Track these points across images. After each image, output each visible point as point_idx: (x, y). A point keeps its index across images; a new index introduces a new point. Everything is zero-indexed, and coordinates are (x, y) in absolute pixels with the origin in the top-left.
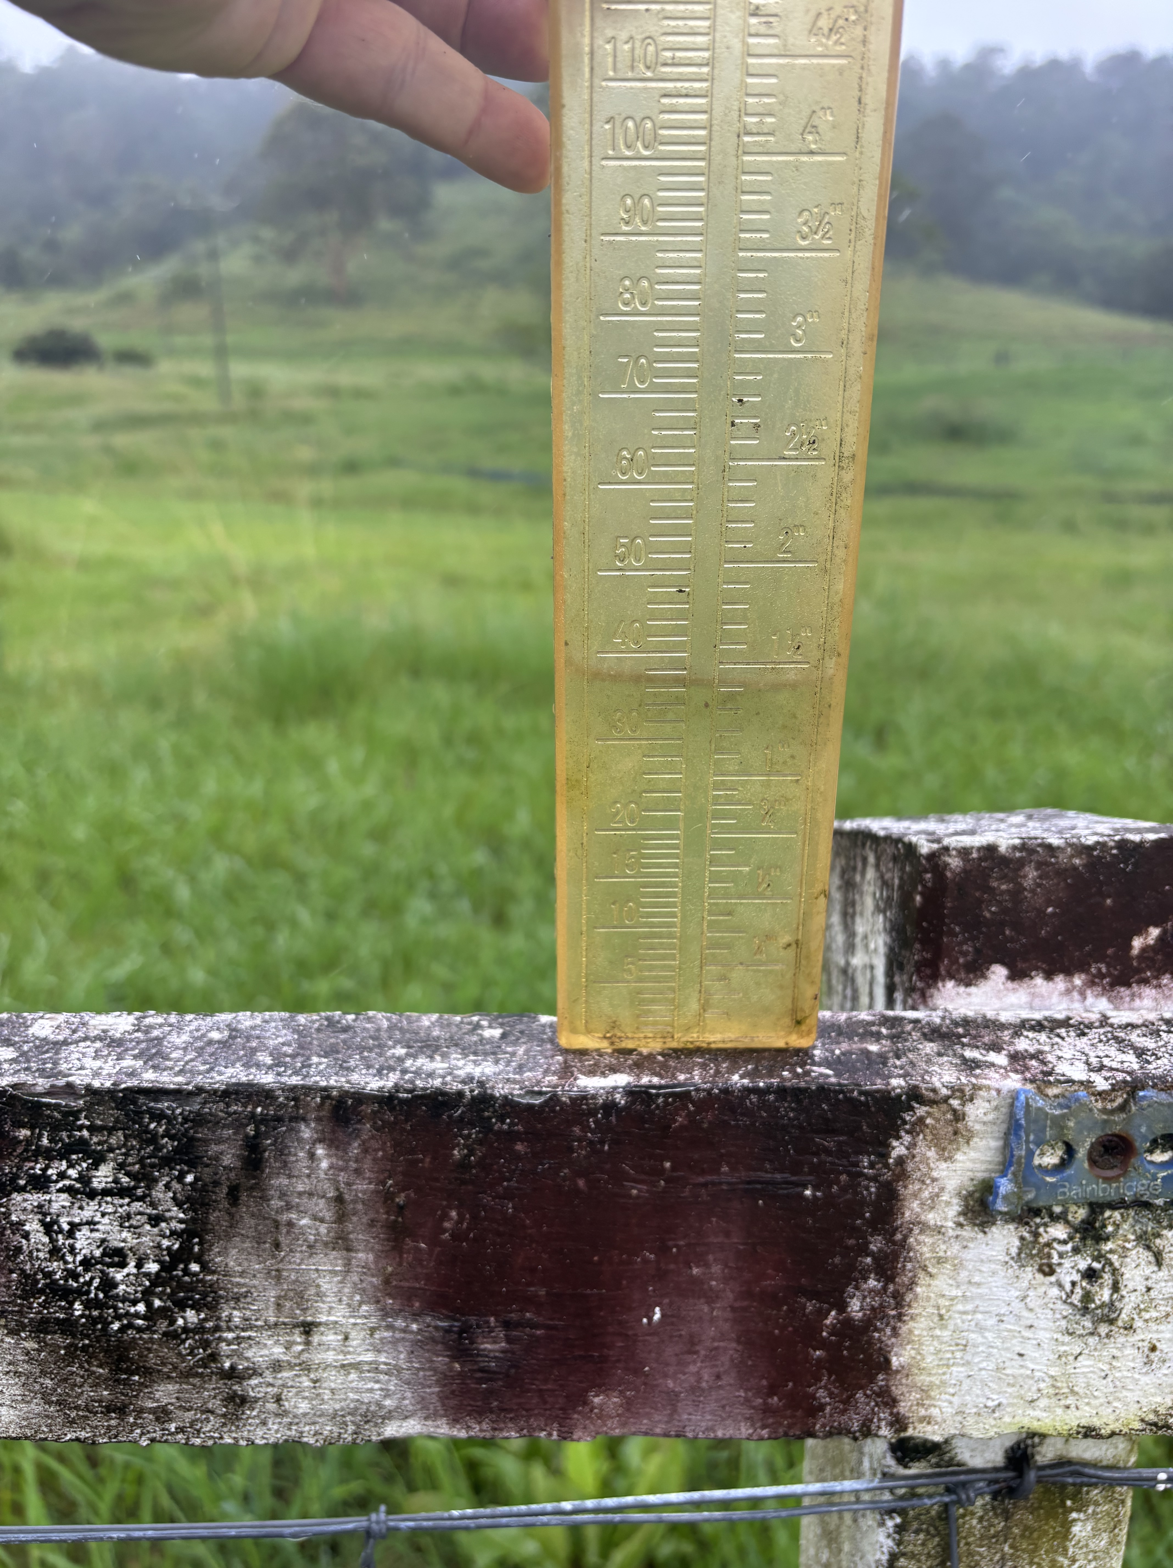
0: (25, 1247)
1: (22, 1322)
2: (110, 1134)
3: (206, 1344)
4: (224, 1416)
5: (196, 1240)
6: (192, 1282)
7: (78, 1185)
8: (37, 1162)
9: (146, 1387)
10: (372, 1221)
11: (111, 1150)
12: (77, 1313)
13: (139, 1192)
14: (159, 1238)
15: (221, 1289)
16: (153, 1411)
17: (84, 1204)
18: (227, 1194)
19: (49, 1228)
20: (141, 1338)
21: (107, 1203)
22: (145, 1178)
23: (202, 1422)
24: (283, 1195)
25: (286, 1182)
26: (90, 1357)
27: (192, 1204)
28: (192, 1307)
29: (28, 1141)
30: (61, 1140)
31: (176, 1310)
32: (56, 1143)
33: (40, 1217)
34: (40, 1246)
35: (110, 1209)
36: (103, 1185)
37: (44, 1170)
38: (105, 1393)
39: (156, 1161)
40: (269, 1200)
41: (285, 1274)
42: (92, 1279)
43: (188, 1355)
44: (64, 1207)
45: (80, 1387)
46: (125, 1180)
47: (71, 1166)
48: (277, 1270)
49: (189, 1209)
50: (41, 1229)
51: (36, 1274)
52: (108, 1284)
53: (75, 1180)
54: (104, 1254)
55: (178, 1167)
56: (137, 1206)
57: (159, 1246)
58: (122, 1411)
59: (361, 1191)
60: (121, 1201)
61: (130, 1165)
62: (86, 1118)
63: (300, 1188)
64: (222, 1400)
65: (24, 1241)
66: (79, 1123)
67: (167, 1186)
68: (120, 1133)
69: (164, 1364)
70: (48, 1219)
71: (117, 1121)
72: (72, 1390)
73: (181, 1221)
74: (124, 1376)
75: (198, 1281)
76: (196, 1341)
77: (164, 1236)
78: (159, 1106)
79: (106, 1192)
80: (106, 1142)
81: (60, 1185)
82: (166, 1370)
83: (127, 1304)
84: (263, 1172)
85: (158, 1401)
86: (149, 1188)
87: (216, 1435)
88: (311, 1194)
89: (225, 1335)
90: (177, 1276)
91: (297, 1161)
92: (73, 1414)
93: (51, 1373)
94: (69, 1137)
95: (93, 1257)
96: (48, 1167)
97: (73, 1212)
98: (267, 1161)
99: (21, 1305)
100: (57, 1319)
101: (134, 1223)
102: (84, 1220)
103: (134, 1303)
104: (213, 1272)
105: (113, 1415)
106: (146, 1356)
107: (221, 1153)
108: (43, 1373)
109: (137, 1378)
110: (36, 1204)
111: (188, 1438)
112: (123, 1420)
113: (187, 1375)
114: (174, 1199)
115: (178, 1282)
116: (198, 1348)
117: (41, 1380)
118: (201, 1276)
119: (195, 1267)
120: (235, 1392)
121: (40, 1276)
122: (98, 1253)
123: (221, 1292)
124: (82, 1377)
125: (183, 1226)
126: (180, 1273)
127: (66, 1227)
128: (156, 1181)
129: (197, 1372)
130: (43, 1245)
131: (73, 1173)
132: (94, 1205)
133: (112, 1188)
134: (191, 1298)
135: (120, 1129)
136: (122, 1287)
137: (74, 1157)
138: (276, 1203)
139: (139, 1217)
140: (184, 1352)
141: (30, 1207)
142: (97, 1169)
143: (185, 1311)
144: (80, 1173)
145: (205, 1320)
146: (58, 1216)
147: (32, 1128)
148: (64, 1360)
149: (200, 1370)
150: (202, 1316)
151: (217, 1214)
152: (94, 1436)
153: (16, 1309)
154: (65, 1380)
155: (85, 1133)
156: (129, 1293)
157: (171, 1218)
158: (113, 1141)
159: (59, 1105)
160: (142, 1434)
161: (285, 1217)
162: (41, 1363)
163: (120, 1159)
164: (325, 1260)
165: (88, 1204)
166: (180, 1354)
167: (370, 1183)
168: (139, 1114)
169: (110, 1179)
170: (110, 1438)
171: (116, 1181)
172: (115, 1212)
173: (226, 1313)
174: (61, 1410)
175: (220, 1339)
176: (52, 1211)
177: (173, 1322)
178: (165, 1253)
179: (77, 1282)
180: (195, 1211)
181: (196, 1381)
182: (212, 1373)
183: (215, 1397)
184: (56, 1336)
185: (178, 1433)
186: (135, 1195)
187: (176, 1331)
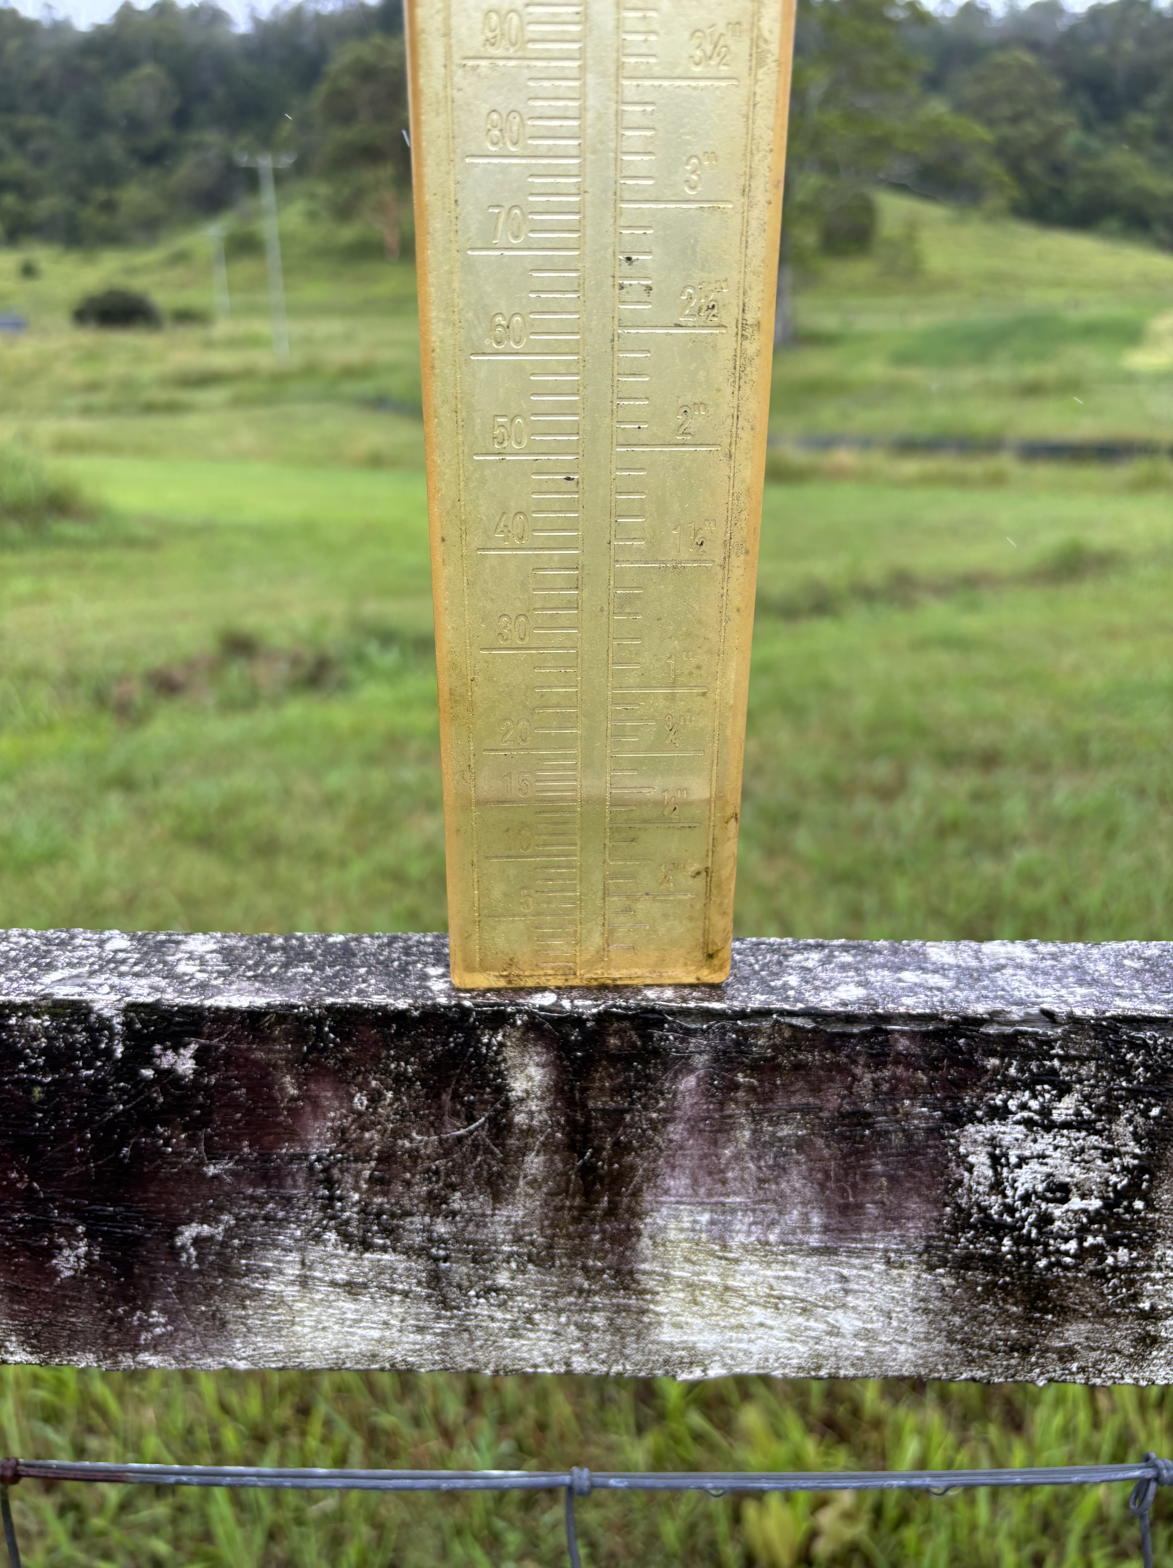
0: (965, 1180)
1: (946, 1258)
2: (1082, 1064)
3: (1131, 1283)
4: (1131, 1356)
5: (1147, 1176)
6: (1132, 1219)
7: (1036, 1117)
8: (999, 1092)
9: (1057, 1326)
11: (1080, 1081)
12: (1004, 1249)
13: (1099, 1125)
14: (1107, 1174)
15: (1159, 1228)
16: (1059, 1351)
17: (1038, 1137)
19: (995, 1161)
20: (1065, 1277)
21: (1062, 1136)
22: (1110, 1111)
23: (1106, 1362)
26: (1007, 1295)
27: (1150, 1139)
28: (1126, 1246)
29: (996, 1070)
30: (1030, 1071)
31: (1108, 1248)
32: (1023, 1072)
33: (989, 1149)
34: (982, 1180)
35: (1064, 1142)
36: (1063, 1117)
37: (1005, 1102)
38: (1014, 1332)
39: (1124, 1093)
42: (1029, 1214)
43: (1109, 1294)
44: (1017, 1140)
45: (988, 1325)
46: (1086, 1112)
47: (1034, 1097)
49: (1147, 1144)
50: (988, 1162)
51: (971, 1208)
52: (1045, 1219)
53: (1035, 1112)
54: (1048, 1189)
55: (1145, 1100)
56: (1094, 1139)
57: (1106, 1183)
58: (1026, 1350)
60: (1078, 1134)
61: (1095, 1096)
62: (1062, 1047)
64: (1132, 1341)
65: (966, 1174)
66: (1053, 1052)
67: (1130, 1121)
68: (1093, 1064)
69: (1082, 1303)
70: (997, 1152)
71: (1094, 1050)
72: (980, 1328)
73: (1135, 1156)
74: (1038, 1315)
75: (1139, 1219)
76: (1121, 1280)
77: (1114, 1172)
78: (1141, 1035)
79: (1066, 1125)
80: (1075, 1072)
81: (1018, 1117)
82: (1083, 1309)
83: (1059, 1240)
85: (1066, 1340)
86: (1110, 1122)
87: (1118, 1375)
89: (1153, 1275)
90: (1118, 1213)
92: (975, 1353)
93: (963, 1310)
94: (1038, 1067)
95: (1035, 1192)
96: (1010, 1097)
97: (1024, 1145)
99: (949, 1240)
100: (983, 1255)
101: (1086, 1157)
102: (1035, 1153)
103: (1066, 1240)
104: (1156, 1210)
105: (1016, 1354)
106: (1066, 1295)
108: (954, 1311)
109: (1050, 1317)
110: (988, 1136)
111: (1088, 1378)
112: (1024, 1359)
113: (1102, 1315)
114: (1134, 1134)
115: (1117, 1220)
116: (1122, 1287)
117: (950, 1318)
118: (1142, 1214)
119: (1139, 1205)
120: (1148, 1334)
121: (975, 1210)
122: (1040, 1188)
123: (1160, 1231)
124: (994, 1315)
125: (1136, 1162)
126: (1121, 1210)
127: (1013, 1160)
128: (1119, 1113)
129: (1114, 1313)
130: (985, 1178)
131: (1034, 1104)
132: (1048, 1138)
133: (1073, 1121)
134: (1129, 1237)
135: (1093, 1059)
136: (1058, 1223)
137: (1039, 1087)
139: (1092, 1151)
140: (1106, 1291)
141: (980, 1139)
142: (1060, 1101)
143: (1117, 1250)
144: (1042, 1105)
145: (1137, 1259)
146: (1008, 1148)
147: (1002, 1057)
148: (979, 1297)
149: (1118, 1310)
150: (1134, 1254)
152: (991, 1375)
153: (942, 1243)
154: (975, 1318)
155: (1056, 1063)
156: (1063, 1230)
157: (1127, 1153)
158: (1083, 1072)
159: (1037, 1033)
160: (1042, 1373)
162: (953, 1300)
163: (1087, 1090)
165: (1042, 1137)
166: (1102, 1294)
168: (1118, 1044)
169: (1071, 1112)
170: (1006, 1378)
171: (1078, 1113)
172: (1070, 1145)
173: (1159, 1253)
174: (962, 1349)
175: (1148, 1279)
176: (1003, 1143)
177: (1103, 1259)
178: (1110, 1189)
179: (1013, 1216)
180: (1153, 1147)
181: (1111, 1321)
182: (1130, 1313)
183: (1125, 1338)
184: (977, 1273)
185: (1078, 1373)
186: (1094, 1129)
187: (1103, 1270)
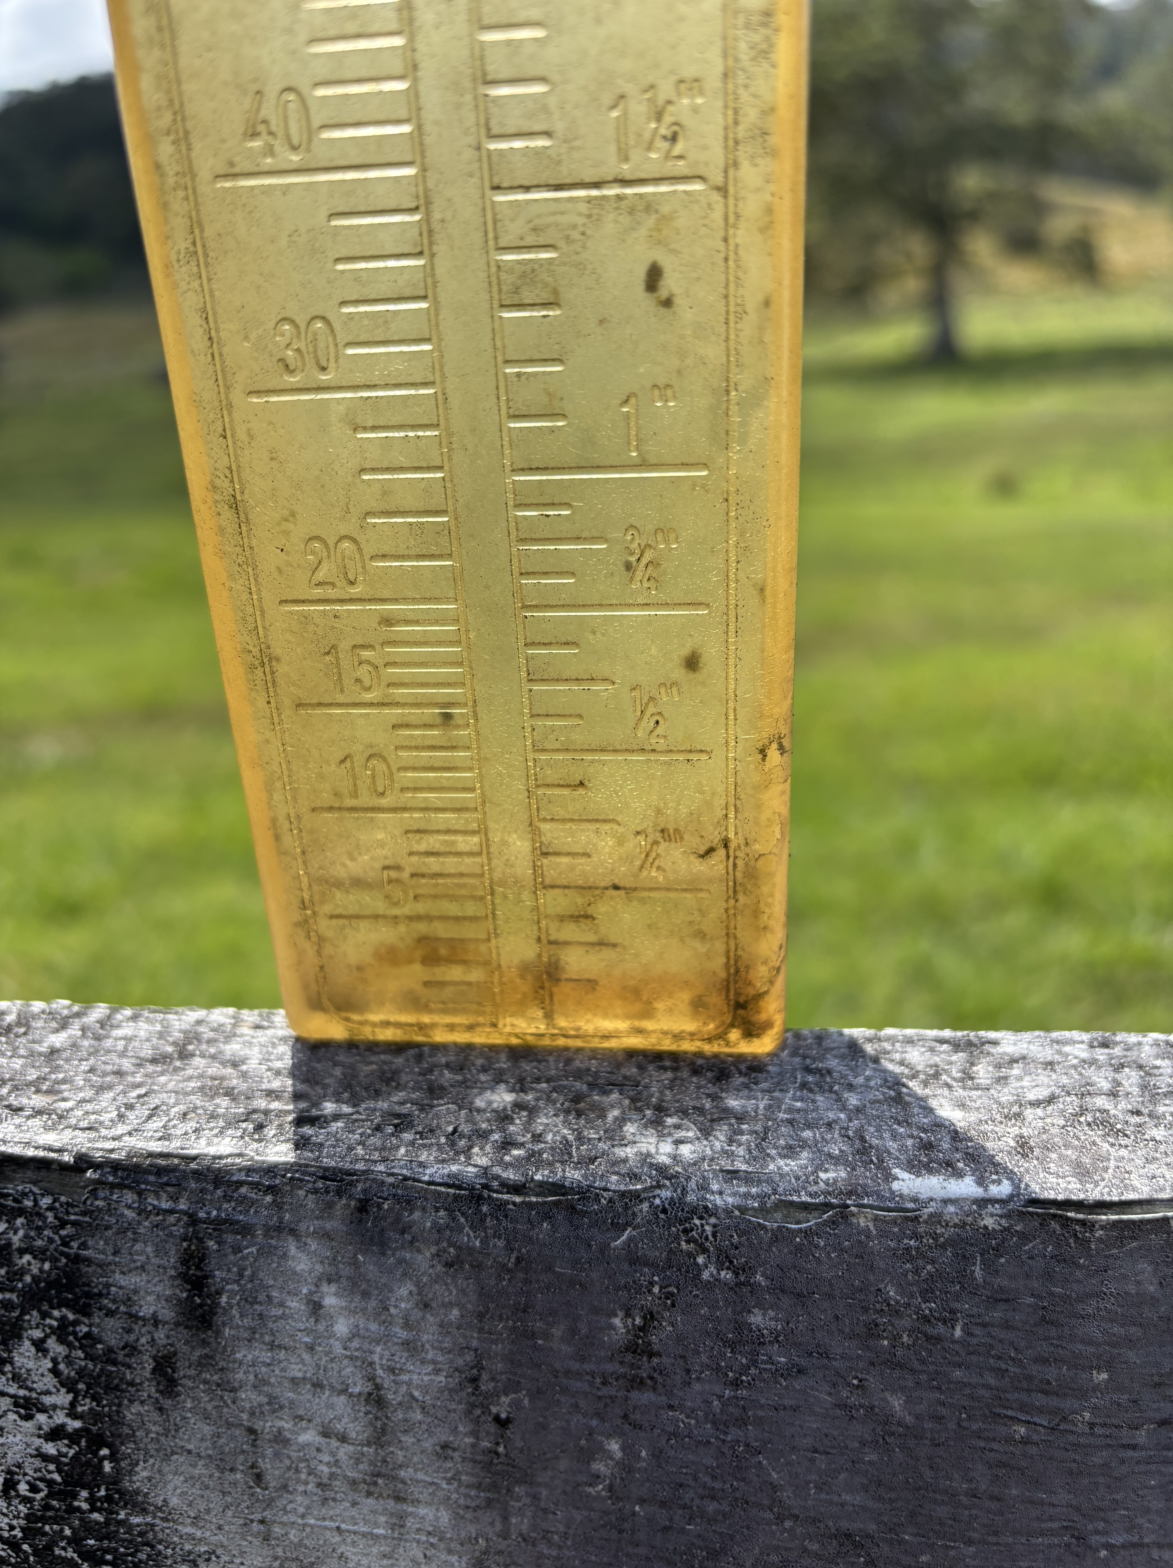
5: (105, 1452)
10: (445, 1446)
14: (38, 1442)
18: (154, 1372)
24: (260, 1383)
25: (266, 1356)
27: (89, 1386)
40: (234, 1390)
41: (277, 1530)
48: (262, 1522)
55: (56, 1313)
59: (418, 1387)
63: (296, 1371)
67: (40, 1348)
73: (72, 1414)
75: (118, 1525)
84: (218, 1333)
88: (318, 1385)
90: (79, 1509)
91: (283, 1317)
98: (225, 1311)
104: (144, 1511)
107: (136, 1292)
114: (55, 1371)
118: (121, 1517)
125: (77, 1424)
126: (85, 1506)
138: (249, 1397)
151: (136, 1408)
157: (55, 1407)
161: (267, 1425)
164: (354, 1512)
167: (437, 1372)
180: (95, 1398)
